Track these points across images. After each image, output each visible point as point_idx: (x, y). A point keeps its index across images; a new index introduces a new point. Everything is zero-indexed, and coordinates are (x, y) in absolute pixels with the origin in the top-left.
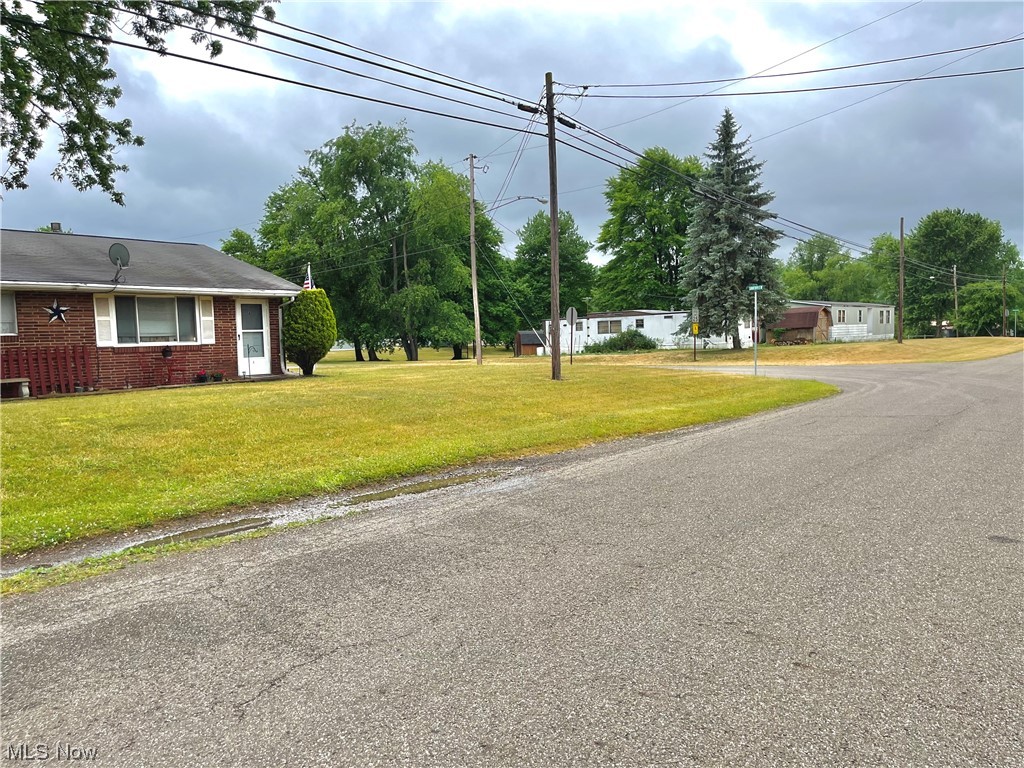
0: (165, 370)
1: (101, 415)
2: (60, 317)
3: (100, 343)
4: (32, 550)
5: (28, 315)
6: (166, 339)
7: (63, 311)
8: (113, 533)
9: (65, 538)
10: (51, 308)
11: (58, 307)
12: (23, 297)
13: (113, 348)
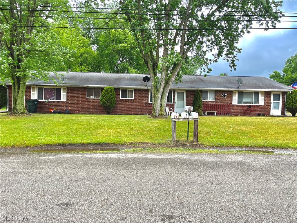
0: (249, 111)
1: (232, 121)
2: (225, 97)
3: (233, 103)
4: (217, 147)
5: (218, 96)
6: (250, 103)
7: (225, 95)
8: (234, 147)
9: (224, 146)
10: (223, 95)
11: (224, 94)
12: (217, 92)
13: (236, 105)
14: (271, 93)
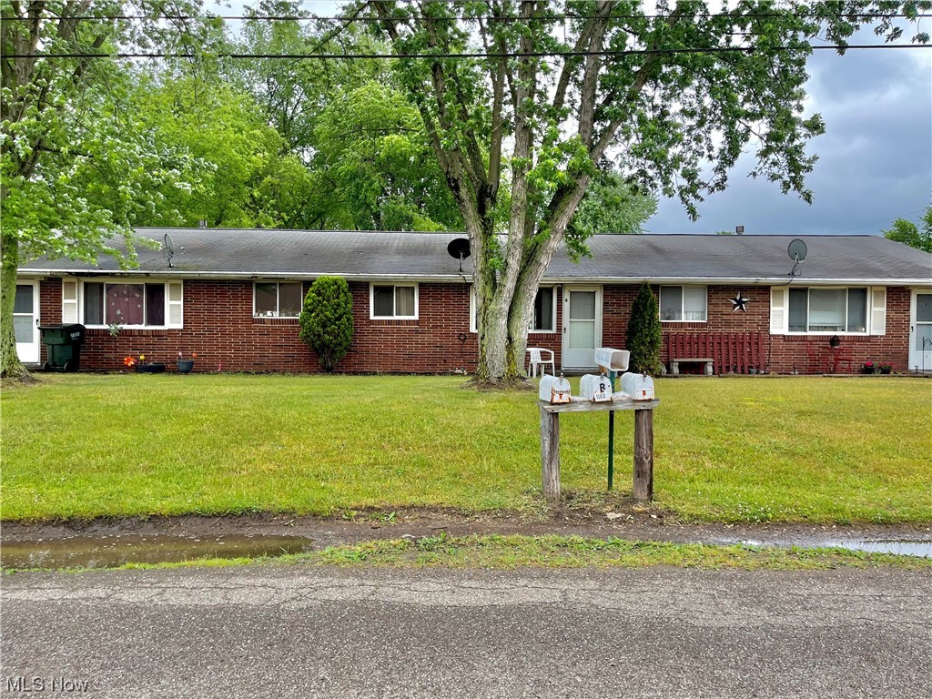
0: (832, 358)
1: (780, 399)
2: (741, 308)
3: (773, 331)
4: (737, 522)
5: (716, 305)
6: (834, 329)
7: (744, 302)
8: (812, 523)
9: (767, 518)
10: (735, 299)
11: (741, 298)
12: (713, 290)
13: (784, 336)
14: (909, 291)
